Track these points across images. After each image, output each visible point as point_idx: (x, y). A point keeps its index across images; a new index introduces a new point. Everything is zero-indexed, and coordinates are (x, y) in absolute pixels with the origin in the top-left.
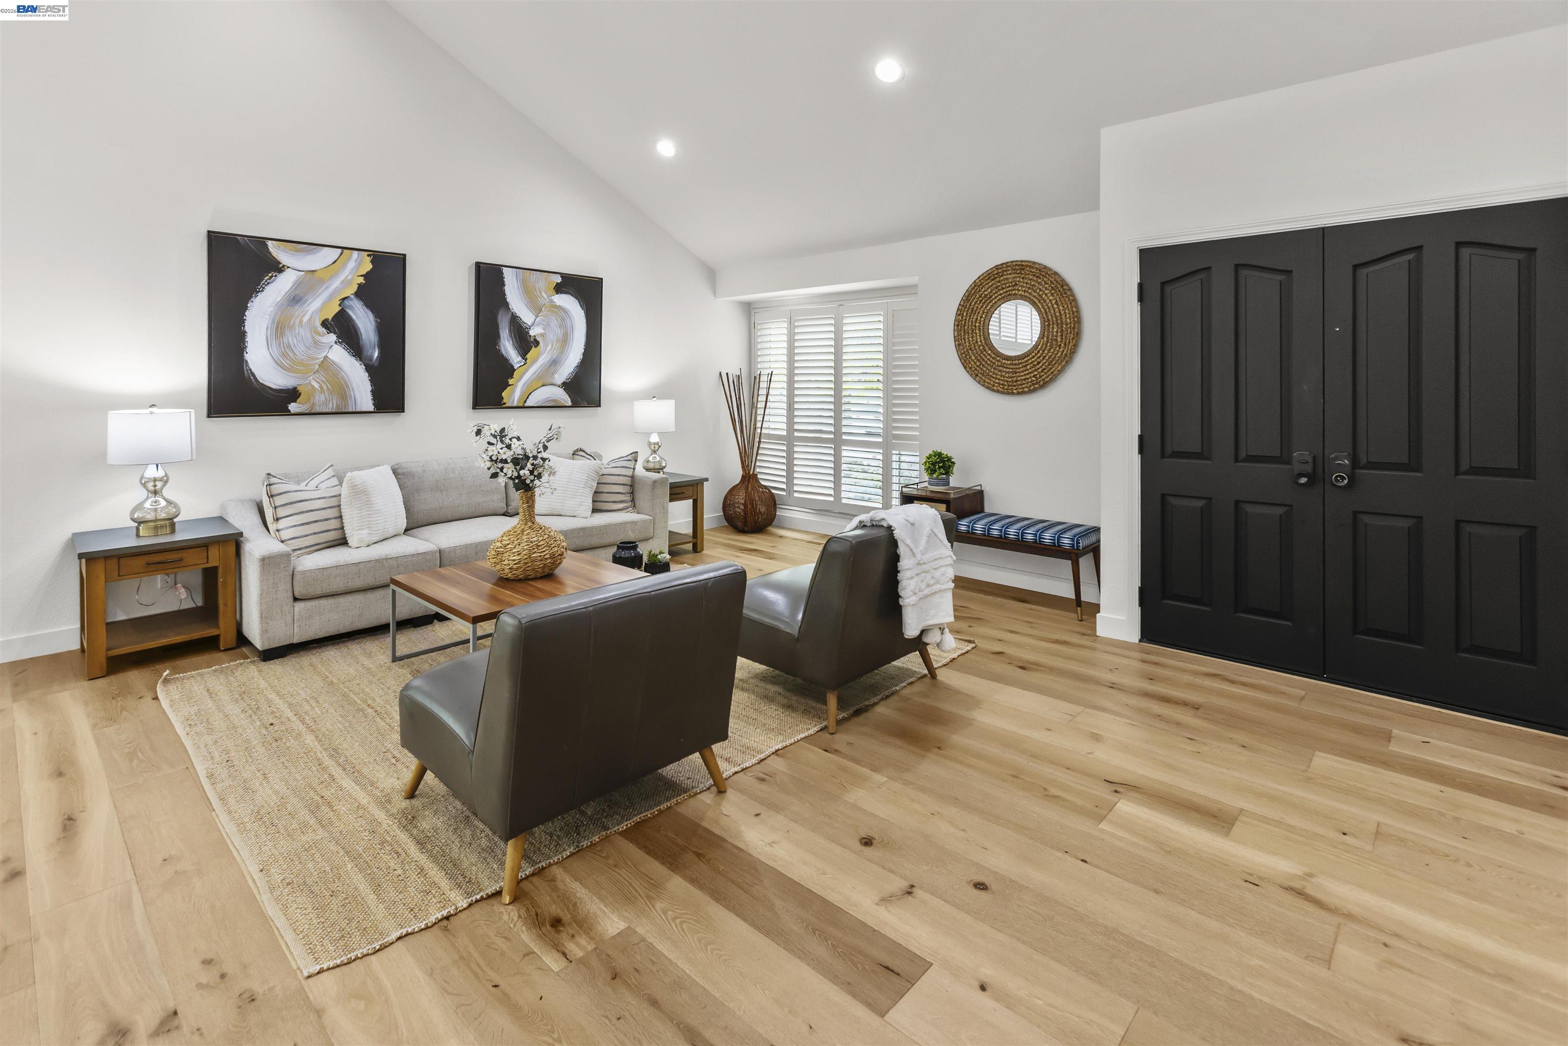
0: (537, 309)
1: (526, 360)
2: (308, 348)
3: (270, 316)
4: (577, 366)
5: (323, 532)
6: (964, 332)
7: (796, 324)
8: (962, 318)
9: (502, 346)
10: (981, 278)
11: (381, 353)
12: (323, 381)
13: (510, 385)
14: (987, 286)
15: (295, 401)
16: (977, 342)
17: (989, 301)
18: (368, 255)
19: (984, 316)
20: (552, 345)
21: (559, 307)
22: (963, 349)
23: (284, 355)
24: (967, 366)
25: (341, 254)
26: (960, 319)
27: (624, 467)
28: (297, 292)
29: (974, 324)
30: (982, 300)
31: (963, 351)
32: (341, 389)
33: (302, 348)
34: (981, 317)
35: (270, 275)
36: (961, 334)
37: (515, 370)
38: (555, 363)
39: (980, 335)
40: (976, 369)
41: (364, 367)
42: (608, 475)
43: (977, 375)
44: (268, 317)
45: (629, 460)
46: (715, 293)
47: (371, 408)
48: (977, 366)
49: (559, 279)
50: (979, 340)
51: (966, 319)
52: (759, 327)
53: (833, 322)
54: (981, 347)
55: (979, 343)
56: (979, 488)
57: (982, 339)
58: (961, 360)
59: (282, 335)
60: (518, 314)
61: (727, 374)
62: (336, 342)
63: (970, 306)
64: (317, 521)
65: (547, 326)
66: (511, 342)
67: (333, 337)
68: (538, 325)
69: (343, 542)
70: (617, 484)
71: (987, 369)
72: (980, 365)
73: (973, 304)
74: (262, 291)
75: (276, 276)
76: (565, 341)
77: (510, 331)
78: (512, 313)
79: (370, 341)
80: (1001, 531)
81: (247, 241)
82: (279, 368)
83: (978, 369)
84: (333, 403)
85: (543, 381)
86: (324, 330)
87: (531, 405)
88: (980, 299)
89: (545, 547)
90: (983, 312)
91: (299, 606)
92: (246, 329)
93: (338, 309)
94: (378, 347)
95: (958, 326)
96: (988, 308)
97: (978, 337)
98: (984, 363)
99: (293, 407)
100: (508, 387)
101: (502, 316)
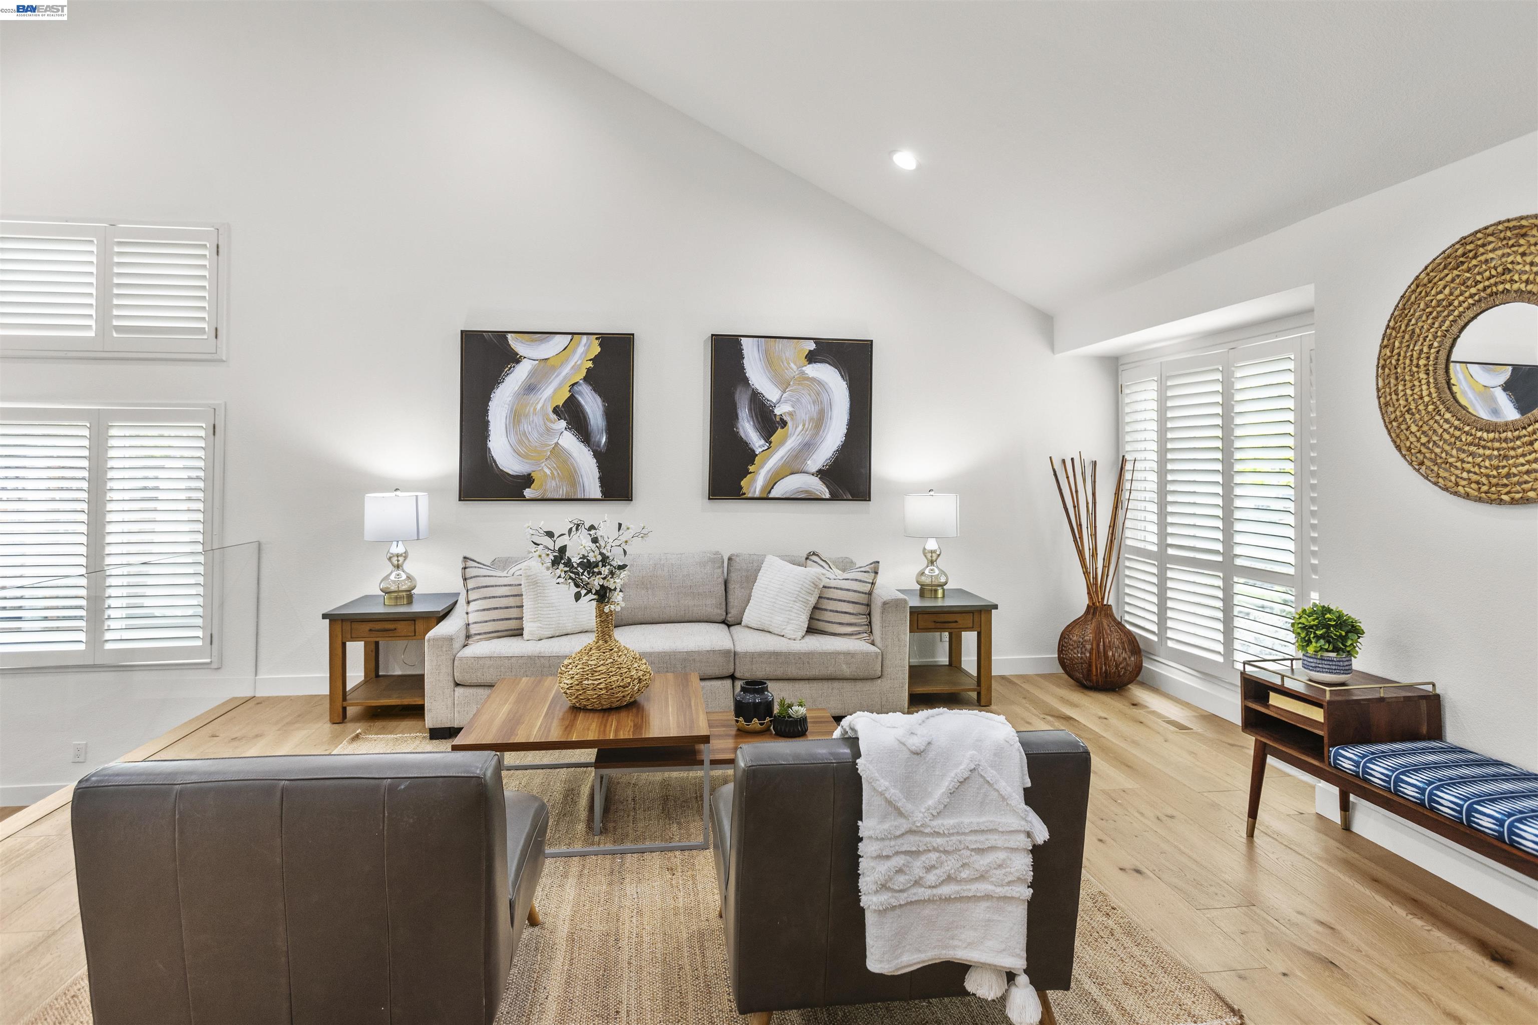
0: (784, 384)
1: (770, 443)
2: (542, 435)
3: (509, 405)
4: (837, 450)
5: (502, 620)
6: (1397, 378)
7: (1169, 383)
8: (1392, 352)
9: (740, 428)
10: (1430, 268)
11: (608, 438)
12: (554, 467)
13: (751, 473)
14: (1442, 283)
15: (529, 487)
16: (1421, 398)
17: (1446, 313)
18: (597, 339)
19: (1436, 344)
20: (804, 425)
21: (813, 380)
22: (1395, 411)
23: (520, 442)
24: (1402, 445)
25: (571, 340)
26: (1389, 354)
27: (856, 580)
28: (532, 381)
29: (1415, 362)
30: (1431, 313)
31: (1393, 416)
32: (571, 476)
33: (536, 435)
34: (1430, 347)
35: (509, 366)
36: (1389, 383)
37: (757, 455)
38: (808, 447)
39: (1428, 383)
40: (1420, 451)
41: (592, 453)
42: (834, 588)
43: (1422, 463)
44: (507, 406)
45: (865, 572)
46: (1052, 345)
47: (599, 495)
48: (1422, 444)
49: (812, 346)
50: (1425, 393)
51: (1399, 354)
52: (1128, 391)
53: (1219, 376)
54: (1431, 408)
55: (1426, 399)
56: (1429, 688)
57: (1433, 390)
58: (1390, 434)
59: (519, 422)
60: (760, 390)
61: (1072, 459)
62: (566, 428)
63: (1407, 325)
64: (497, 608)
65: (796, 403)
66: (752, 423)
67: (563, 424)
68: (786, 402)
69: (518, 633)
70: (844, 601)
71: (1443, 450)
72: (1429, 442)
73: (1413, 321)
74: (503, 382)
75: (514, 367)
76: (820, 422)
77: (750, 410)
78: (753, 389)
79: (598, 426)
80: (1422, 791)
81: (491, 336)
82: (515, 455)
83: (1424, 450)
84: (563, 490)
85: (791, 468)
86: (555, 416)
87: (777, 496)
88: (1428, 310)
89: (602, 674)
90: (1435, 337)
91: (459, 691)
92: (490, 418)
93: (568, 395)
94: (606, 432)
95: (1383, 367)
96: (1444, 328)
97: (1424, 387)
98: (1435, 438)
99: (528, 493)
100: (749, 476)
101: (740, 394)
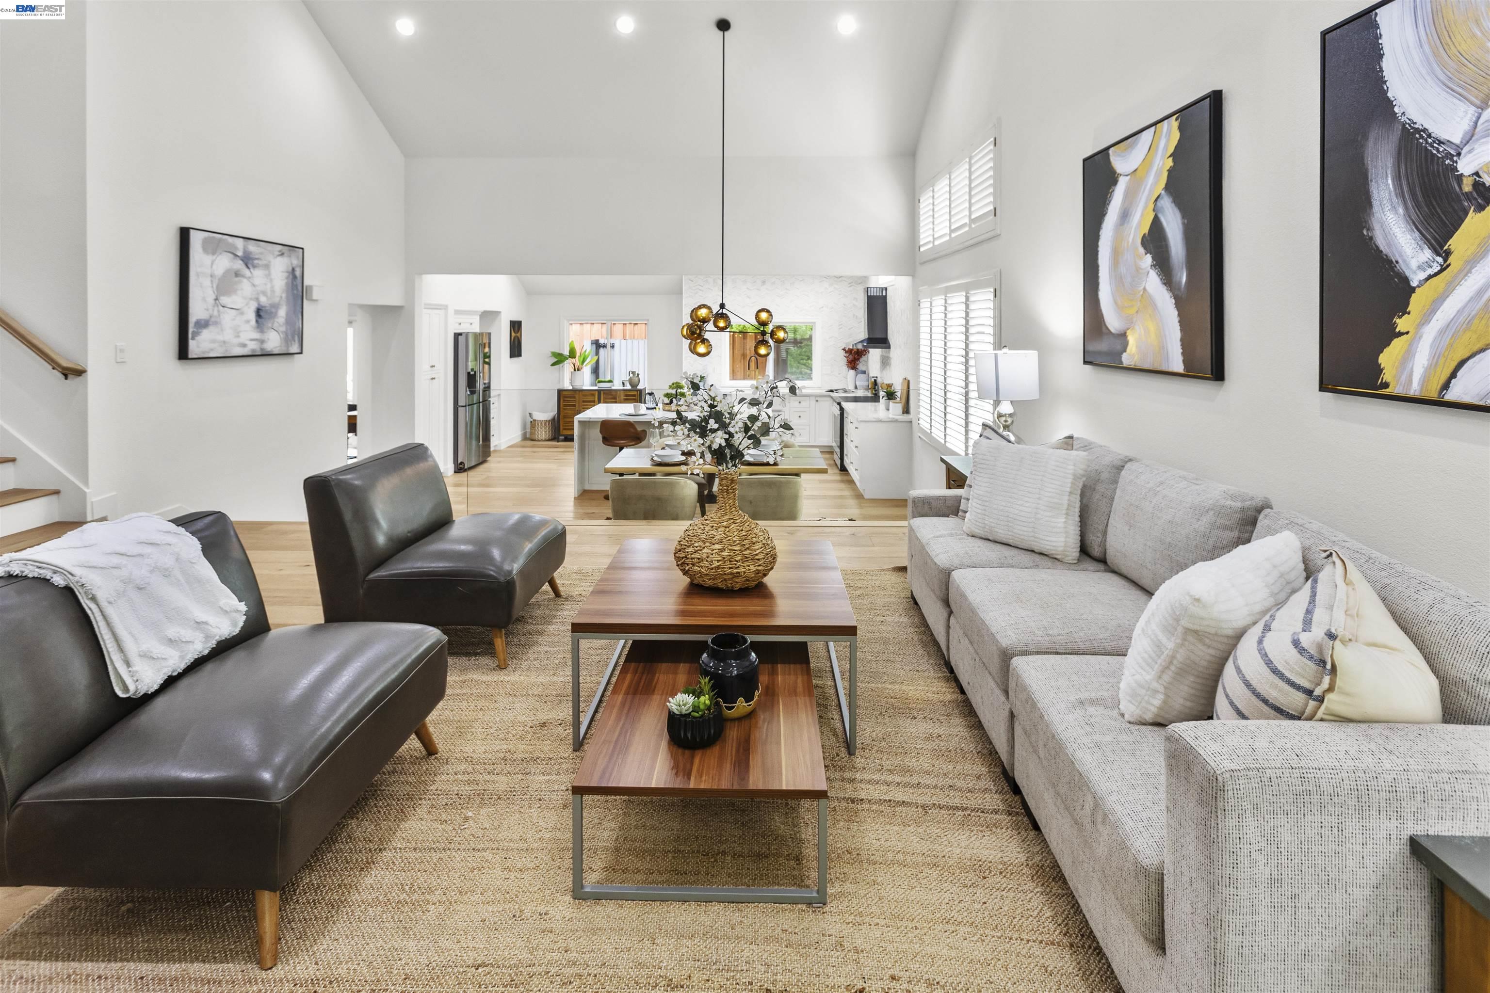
0: (1479, 89)
1: (1447, 254)
11: (1188, 276)
13: (1401, 334)
18: (1176, 119)
25: (1155, 133)
37: (1414, 289)
41: (1174, 301)
47: (1179, 368)
60: (1423, 122)
62: (1148, 267)
66: (1402, 212)
67: (1146, 261)
68: (1485, 135)
74: (1107, 213)
77: (1397, 178)
78: (1405, 124)
86: (1139, 251)
100: (1396, 343)
101: (1375, 144)
